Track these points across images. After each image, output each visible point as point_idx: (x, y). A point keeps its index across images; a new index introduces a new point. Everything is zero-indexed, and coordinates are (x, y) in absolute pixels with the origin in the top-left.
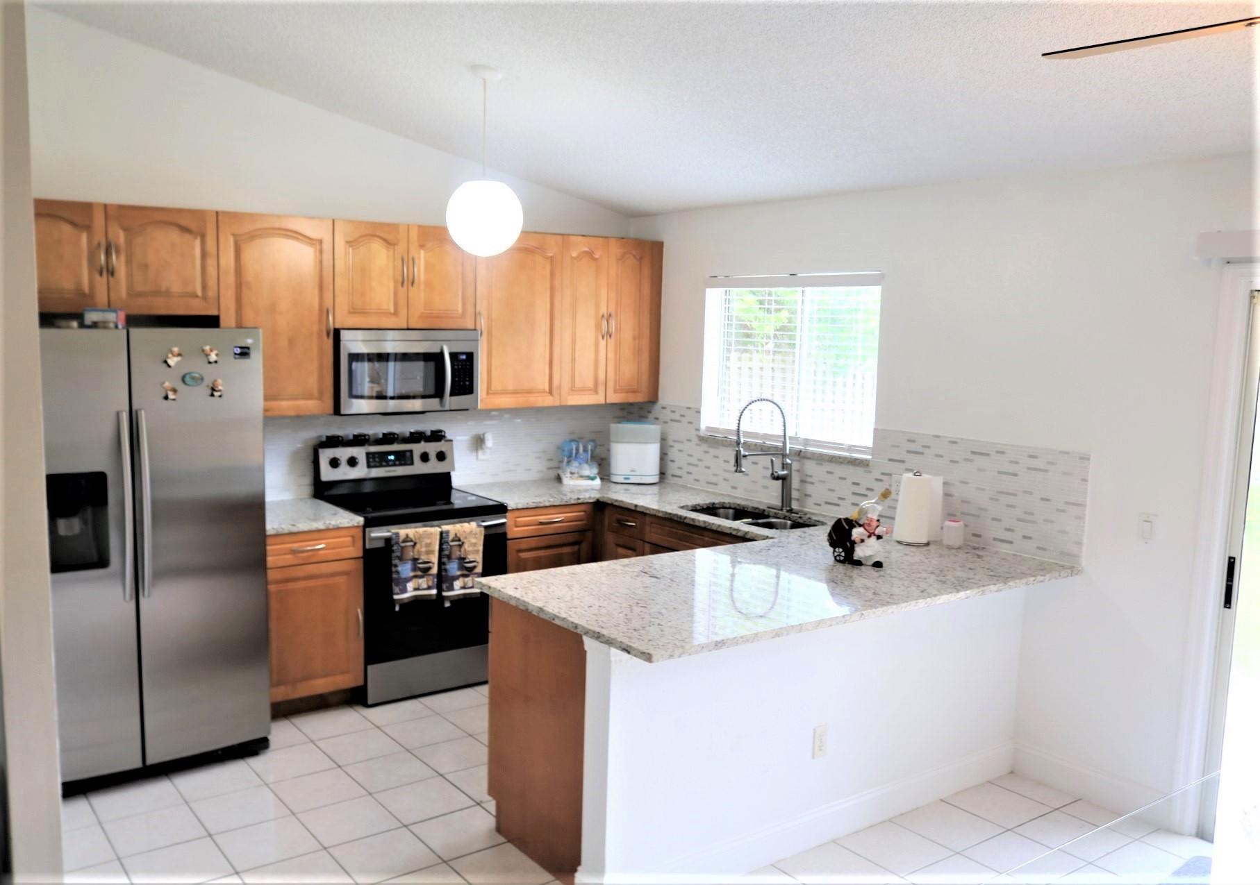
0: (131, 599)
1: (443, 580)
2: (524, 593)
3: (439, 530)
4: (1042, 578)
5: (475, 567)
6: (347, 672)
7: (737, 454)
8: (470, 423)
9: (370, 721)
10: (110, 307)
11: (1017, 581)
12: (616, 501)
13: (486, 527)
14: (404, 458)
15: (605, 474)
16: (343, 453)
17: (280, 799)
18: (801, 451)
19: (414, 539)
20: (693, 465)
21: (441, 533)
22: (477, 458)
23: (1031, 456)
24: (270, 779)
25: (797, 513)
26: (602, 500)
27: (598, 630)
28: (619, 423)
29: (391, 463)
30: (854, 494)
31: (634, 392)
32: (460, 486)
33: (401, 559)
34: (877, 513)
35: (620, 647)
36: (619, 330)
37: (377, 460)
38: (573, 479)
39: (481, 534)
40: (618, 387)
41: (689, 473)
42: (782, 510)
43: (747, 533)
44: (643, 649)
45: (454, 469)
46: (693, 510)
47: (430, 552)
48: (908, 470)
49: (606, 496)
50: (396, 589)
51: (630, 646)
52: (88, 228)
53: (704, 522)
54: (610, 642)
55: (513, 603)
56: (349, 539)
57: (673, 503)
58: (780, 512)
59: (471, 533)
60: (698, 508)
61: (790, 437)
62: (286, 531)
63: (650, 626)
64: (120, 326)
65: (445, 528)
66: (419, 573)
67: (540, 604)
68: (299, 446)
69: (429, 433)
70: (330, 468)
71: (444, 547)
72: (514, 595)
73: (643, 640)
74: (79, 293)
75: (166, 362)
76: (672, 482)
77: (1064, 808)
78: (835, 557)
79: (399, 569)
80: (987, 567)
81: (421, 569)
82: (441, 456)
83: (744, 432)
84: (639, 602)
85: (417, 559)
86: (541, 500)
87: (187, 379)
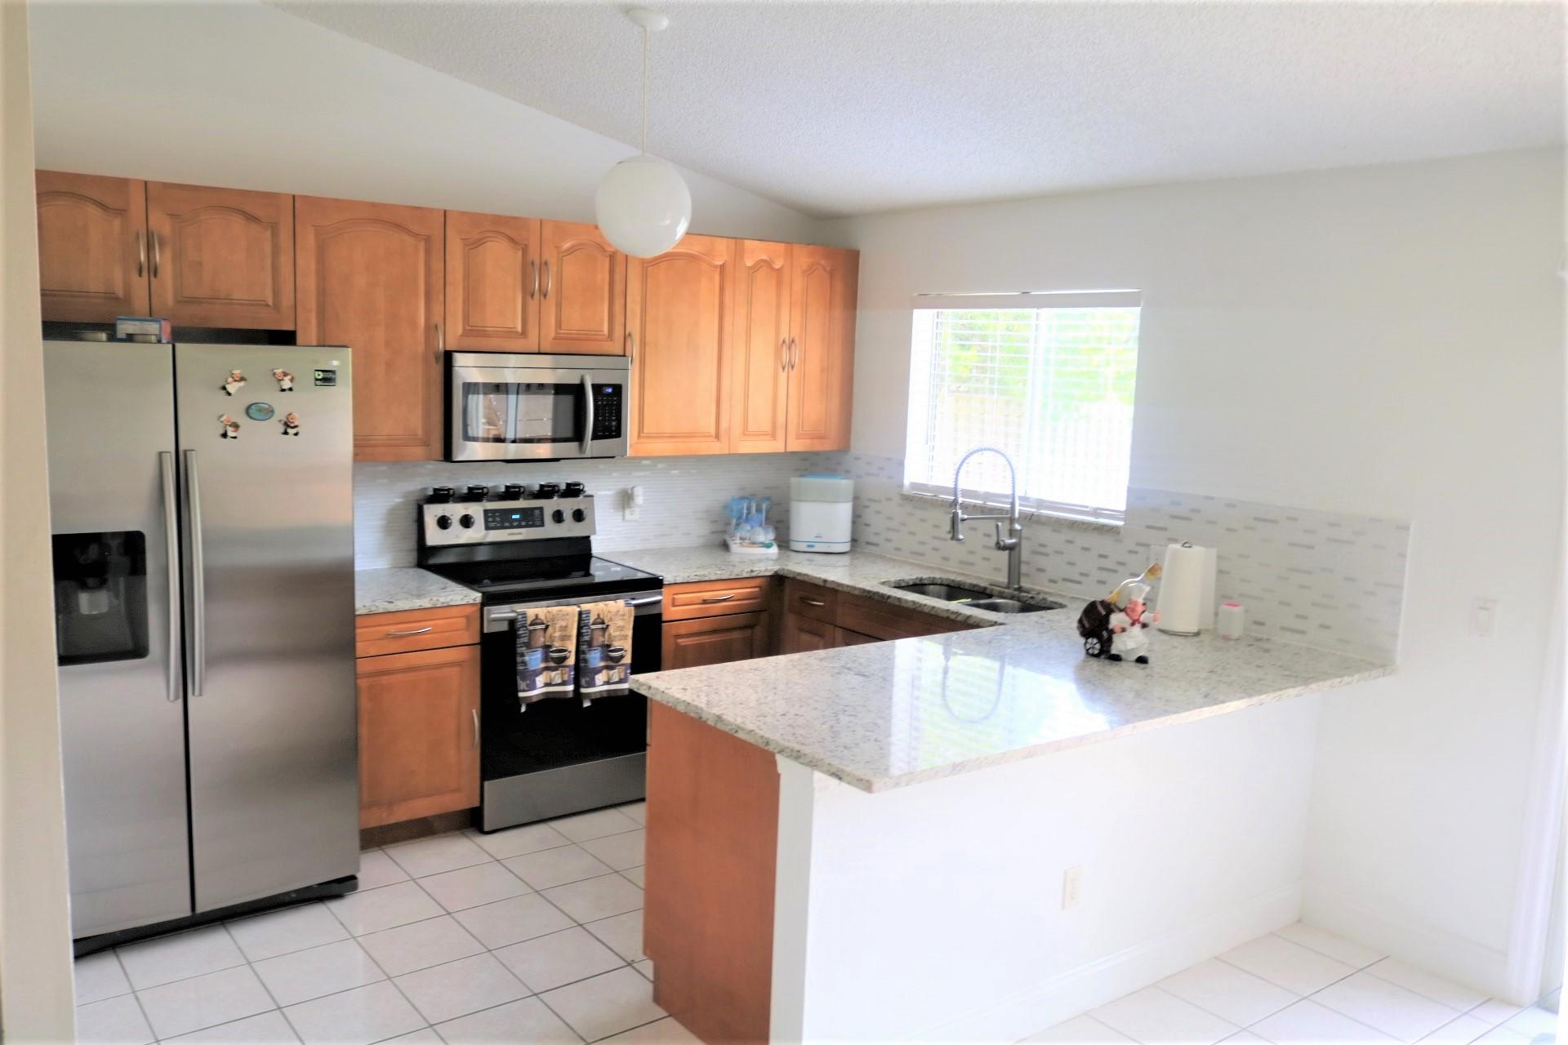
0: (176, 698)
1: (581, 672)
2: (695, 697)
3: (578, 609)
4: (1350, 679)
5: (622, 657)
6: (457, 790)
7: (953, 516)
8: (615, 474)
9: (486, 852)
10: (151, 316)
11: (1321, 683)
12: (800, 574)
13: (637, 606)
14: (531, 518)
15: (784, 542)
16: (455, 510)
17: (371, 957)
18: (1033, 515)
19: (545, 622)
20: (894, 530)
21: (580, 613)
22: (623, 519)
23: (1331, 525)
24: (359, 931)
25: (1028, 592)
26: (781, 573)
27: (797, 747)
28: (802, 476)
29: (515, 524)
30: (1101, 569)
31: (821, 438)
32: (603, 553)
33: (528, 645)
34: (1143, 595)
35: (828, 771)
36: (804, 360)
37: (498, 519)
38: (743, 546)
39: (630, 614)
40: (800, 432)
41: (889, 540)
42: (1008, 588)
43: (969, 617)
44: (860, 773)
45: (595, 533)
46: (895, 587)
47: (564, 638)
48: (1175, 541)
49: (786, 568)
50: (522, 685)
51: (842, 771)
52: (122, 212)
53: (914, 602)
54: (814, 764)
55: (681, 708)
56: (463, 620)
57: (872, 577)
58: (1007, 591)
59: (618, 613)
60: (903, 584)
61: (1021, 498)
62: (381, 611)
63: (865, 742)
64: (164, 341)
65: (585, 607)
66: (552, 664)
67: (716, 711)
68: (398, 500)
69: (563, 487)
70: (438, 528)
71: (584, 631)
72: (683, 699)
73: (858, 762)
74: (111, 297)
75: (224, 388)
76: (867, 551)
77: (1369, 968)
78: (1088, 650)
79: (527, 658)
80: (1279, 664)
81: (553, 659)
82: (578, 516)
83: (962, 490)
84: (847, 708)
85: (550, 647)
86: (706, 573)
87: (253, 411)
